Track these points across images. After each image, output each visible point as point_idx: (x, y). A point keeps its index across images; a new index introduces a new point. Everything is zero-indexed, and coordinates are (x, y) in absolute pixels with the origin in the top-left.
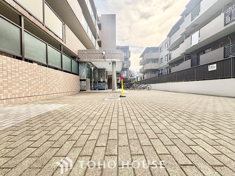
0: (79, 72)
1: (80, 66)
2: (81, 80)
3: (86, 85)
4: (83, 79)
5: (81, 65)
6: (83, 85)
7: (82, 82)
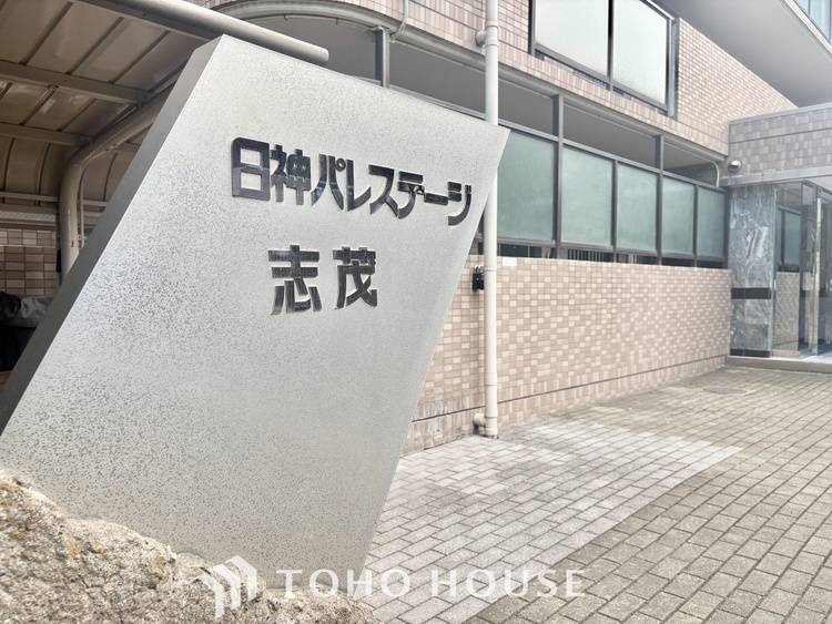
0: (732, 244)
1: (735, 210)
2: (739, 294)
3: (768, 322)
4: (755, 285)
5: (743, 207)
6: (749, 320)
7: (749, 302)
